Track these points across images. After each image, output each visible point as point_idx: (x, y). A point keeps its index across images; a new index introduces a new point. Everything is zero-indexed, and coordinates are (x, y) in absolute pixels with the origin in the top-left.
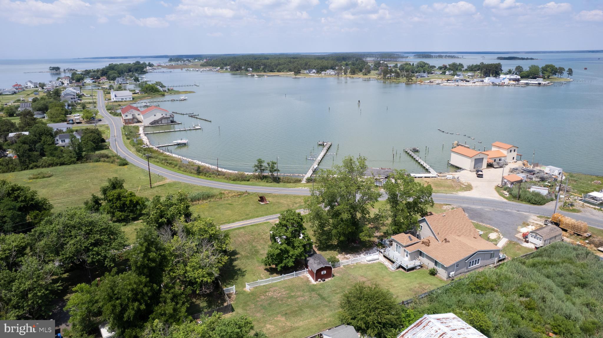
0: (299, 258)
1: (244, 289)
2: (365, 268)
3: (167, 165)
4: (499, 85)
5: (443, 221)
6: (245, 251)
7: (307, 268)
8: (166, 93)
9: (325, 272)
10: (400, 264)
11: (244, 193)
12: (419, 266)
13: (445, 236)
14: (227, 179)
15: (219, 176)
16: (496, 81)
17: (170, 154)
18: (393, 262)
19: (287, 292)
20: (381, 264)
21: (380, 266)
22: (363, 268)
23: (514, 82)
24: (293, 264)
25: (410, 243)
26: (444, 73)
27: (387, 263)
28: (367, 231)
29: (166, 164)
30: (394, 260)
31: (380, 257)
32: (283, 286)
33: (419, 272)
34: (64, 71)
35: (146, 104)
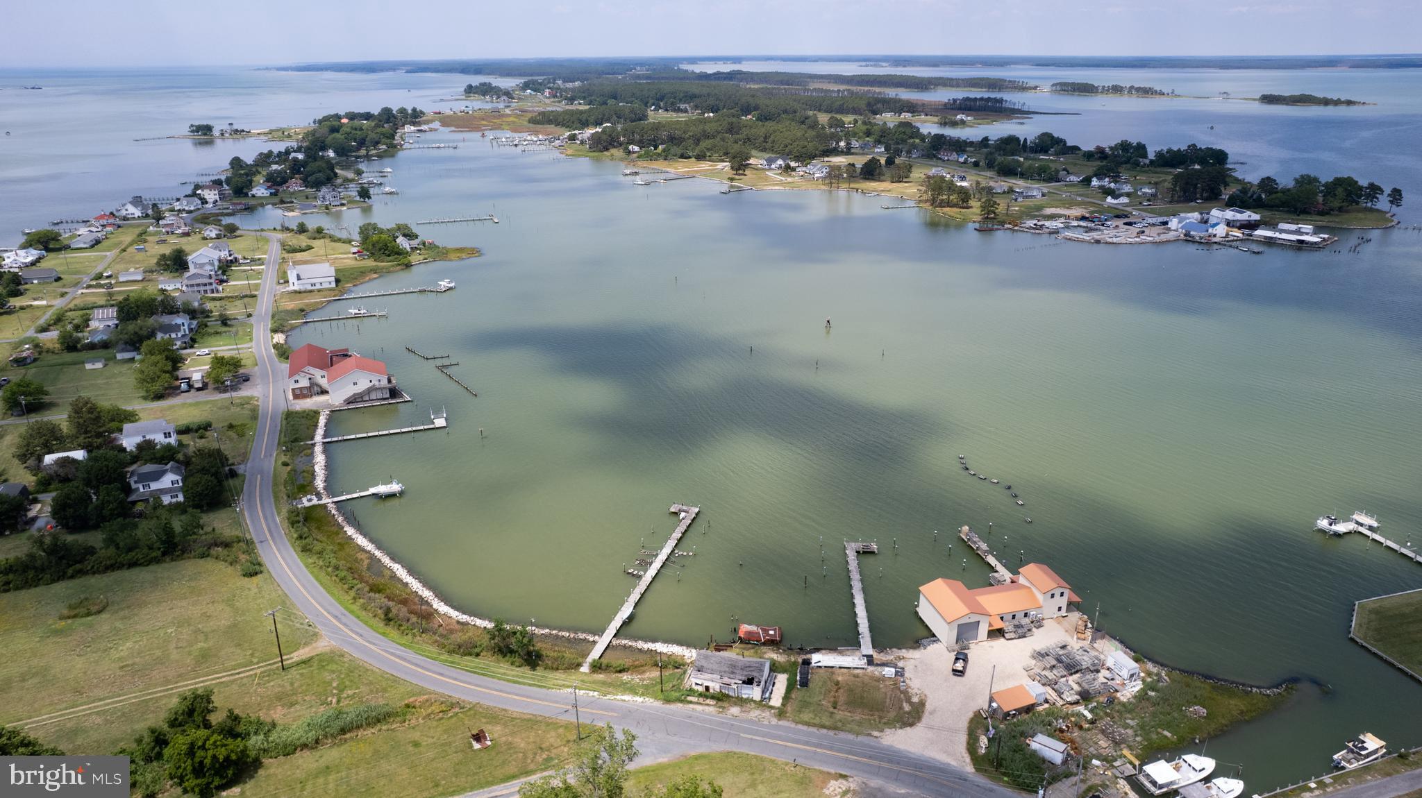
8: (414, 259)
11: (453, 705)
14: (438, 647)
15: (423, 635)
16: (1199, 225)
17: (355, 535)
23: (1238, 235)
26: (1088, 181)
34: (222, 134)
35: (357, 311)
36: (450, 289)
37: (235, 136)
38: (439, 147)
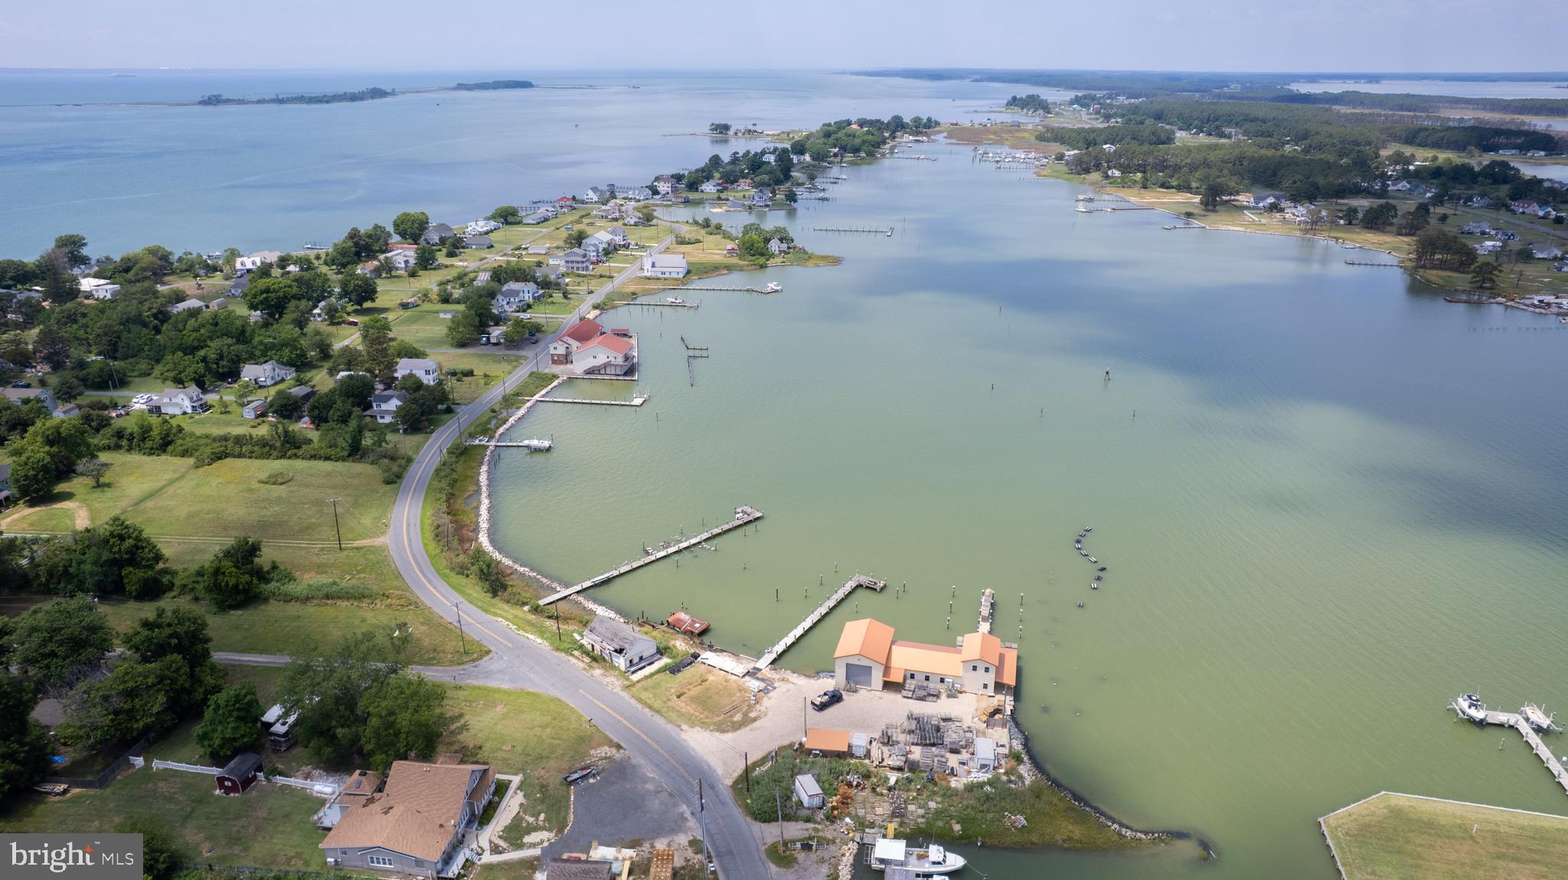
17: (484, 472)
34: (736, 134)
35: (674, 300)
36: (777, 291)
37: (747, 135)
38: (918, 159)
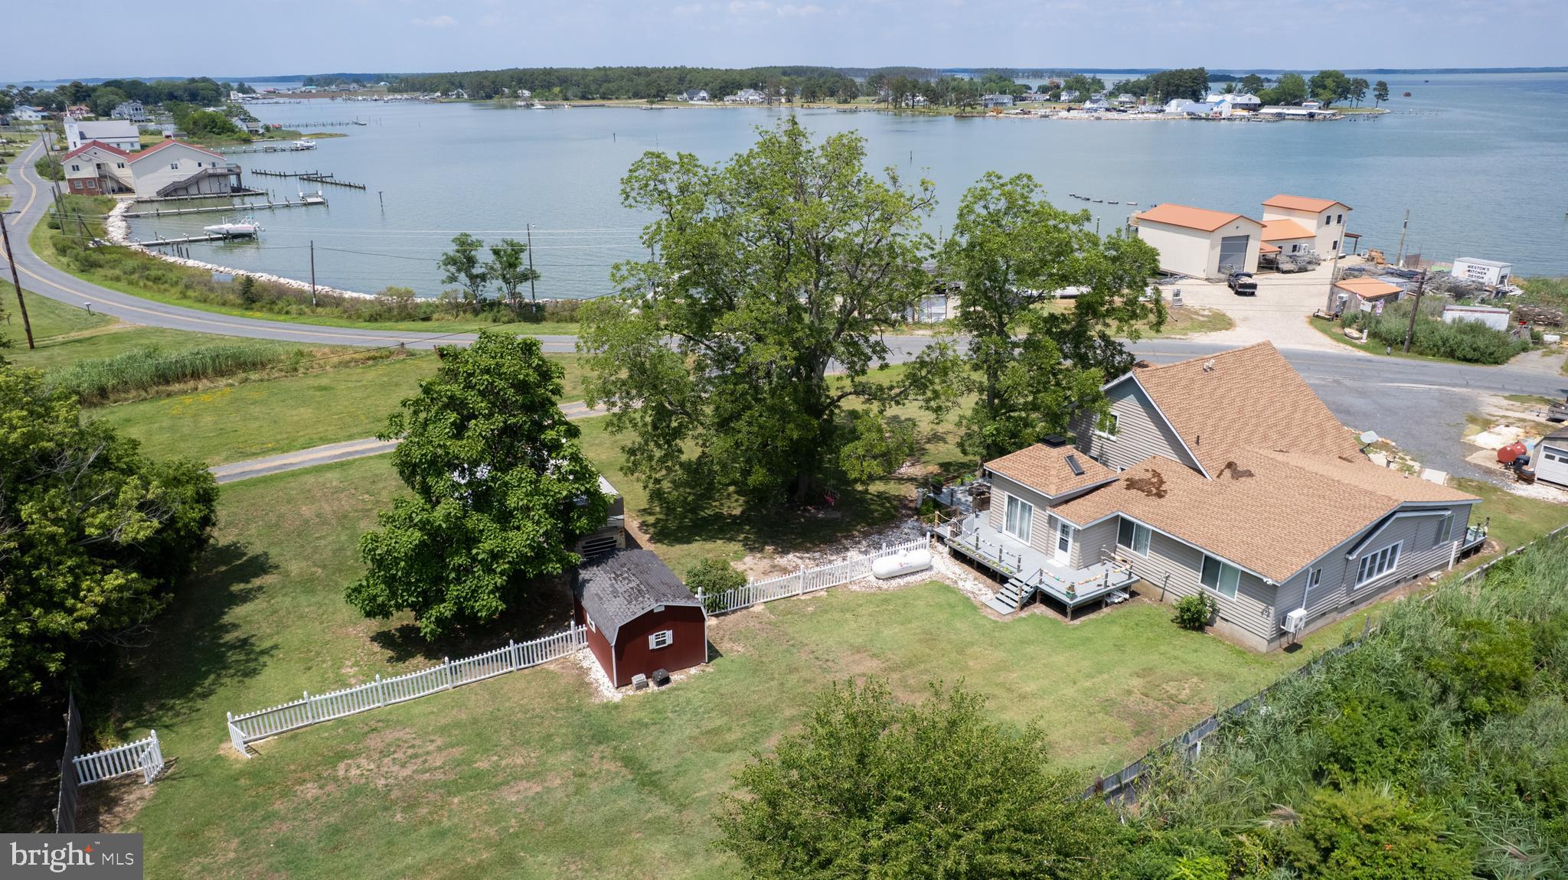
0: (531, 573)
1: (224, 749)
2: (871, 609)
3: (145, 286)
4: (1207, 119)
5: (1208, 390)
6: (307, 558)
7: (581, 620)
8: (255, 138)
9: (669, 636)
10: (1034, 582)
11: (391, 353)
12: (1124, 589)
13: (1228, 451)
14: (349, 317)
15: (319, 310)
16: (1200, 109)
17: (180, 261)
18: (1001, 579)
19: (457, 752)
20: (944, 588)
21: (942, 599)
22: (862, 611)
23: (1245, 113)
24: (496, 603)
25: (1075, 484)
26: (1057, 97)
27: (970, 583)
28: (874, 435)
29: (141, 284)
30: (1003, 568)
31: (937, 557)
32: (443, 721)
33: (1125, 617)
36: (308, 148)
